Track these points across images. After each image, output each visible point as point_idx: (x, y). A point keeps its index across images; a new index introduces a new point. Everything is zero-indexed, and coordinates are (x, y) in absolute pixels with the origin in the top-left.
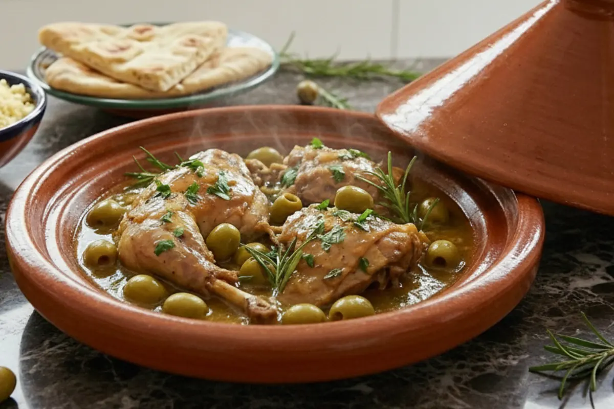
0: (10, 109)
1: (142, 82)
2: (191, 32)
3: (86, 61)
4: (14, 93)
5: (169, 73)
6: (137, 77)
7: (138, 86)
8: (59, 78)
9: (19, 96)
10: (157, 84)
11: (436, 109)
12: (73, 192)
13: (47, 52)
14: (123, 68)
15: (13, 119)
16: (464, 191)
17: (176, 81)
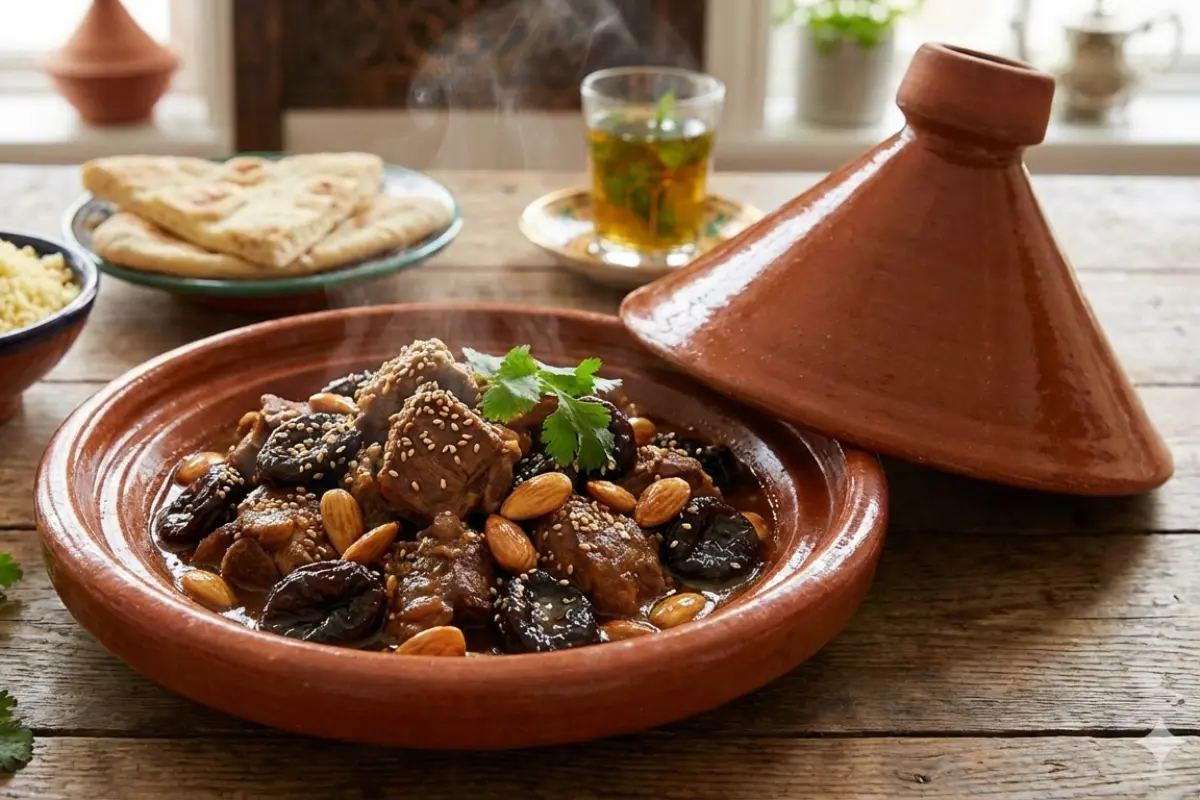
0: (40, 294)
1: (245, 253)
2: (325, 171)
3: (156, 218)
4: (47, 268)
5: (290, 237)
6: (240, 245)
7: (241, 258)
8: (116, 246)
9: (54, 273)
10: (270, 256)
11: (718, 311)
12: (143, 441)
13: (94, 204)
14: (215, 229)
15: (47, 309)
16: (762, 443)
17: (302, 248)
